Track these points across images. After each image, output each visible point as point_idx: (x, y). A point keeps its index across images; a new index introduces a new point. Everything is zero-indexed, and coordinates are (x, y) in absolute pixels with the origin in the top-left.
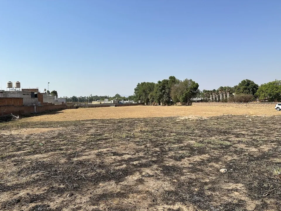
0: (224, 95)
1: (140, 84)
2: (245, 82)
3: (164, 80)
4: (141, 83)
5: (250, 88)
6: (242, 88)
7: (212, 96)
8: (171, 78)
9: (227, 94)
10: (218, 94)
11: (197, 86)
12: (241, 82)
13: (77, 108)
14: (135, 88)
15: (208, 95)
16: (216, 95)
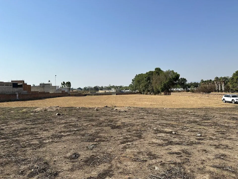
0: (219, 85)
3: (150, 71)
4: (139, 74)
6: (236, 78)
8: (156, 69)
12: (235, 72)
14: (133, 79)
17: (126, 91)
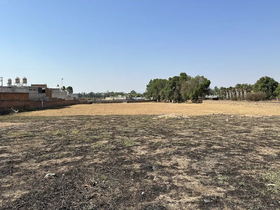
0: (241, 92)
1: (153, 80)
2: (264, 79)
3: (175, 77)
4: (154, 80)
5: (270, 86)
6: (260, 85)
7: (229, 94)
8: (182, 74)
9: (244, 91)
10: (234, 91)
11: (209, 83)
12: (259, 80)
13: (91, 103)
14: (148, 85)
15: (224, 92)
16: (233, 93)
17: (138, 98)
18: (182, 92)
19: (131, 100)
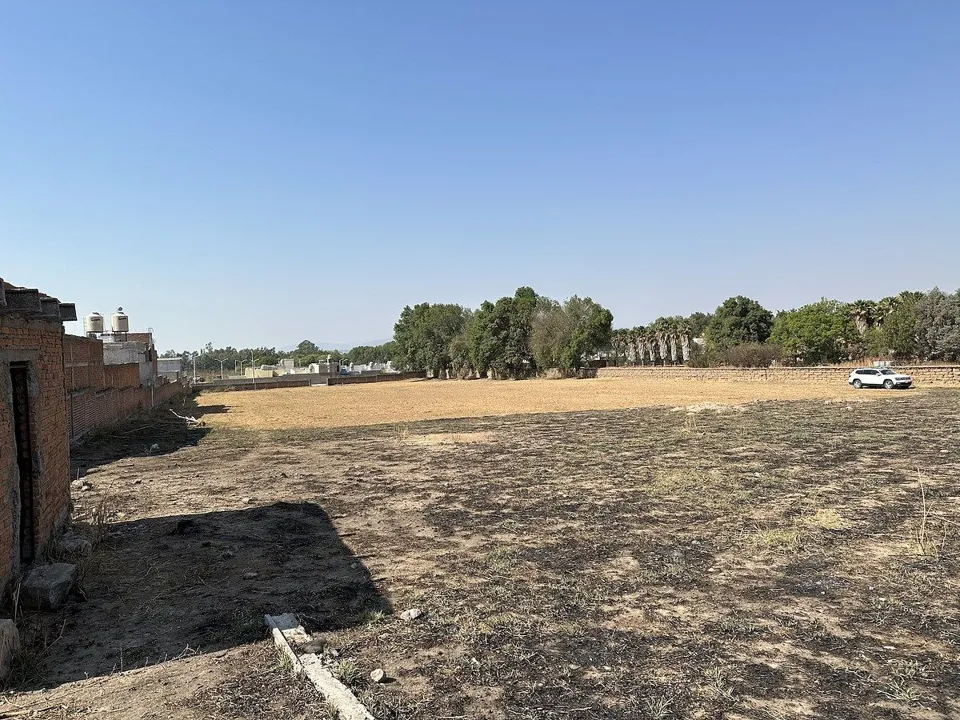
0: (673, 343)
1: (413, 308)
2: (735, 303)
3: (505, 299)
4: (416, 307)
5: (751, 323)
6: (728, 321)
7: (635, 348)
8: (521, 292)
9: (682, 339)
10: (652, 339)
11: (609, 318)
15: (622, 343)
16: (649, 345)
17: (359, 369)
18: (535, 348)
19: (338, 377)
